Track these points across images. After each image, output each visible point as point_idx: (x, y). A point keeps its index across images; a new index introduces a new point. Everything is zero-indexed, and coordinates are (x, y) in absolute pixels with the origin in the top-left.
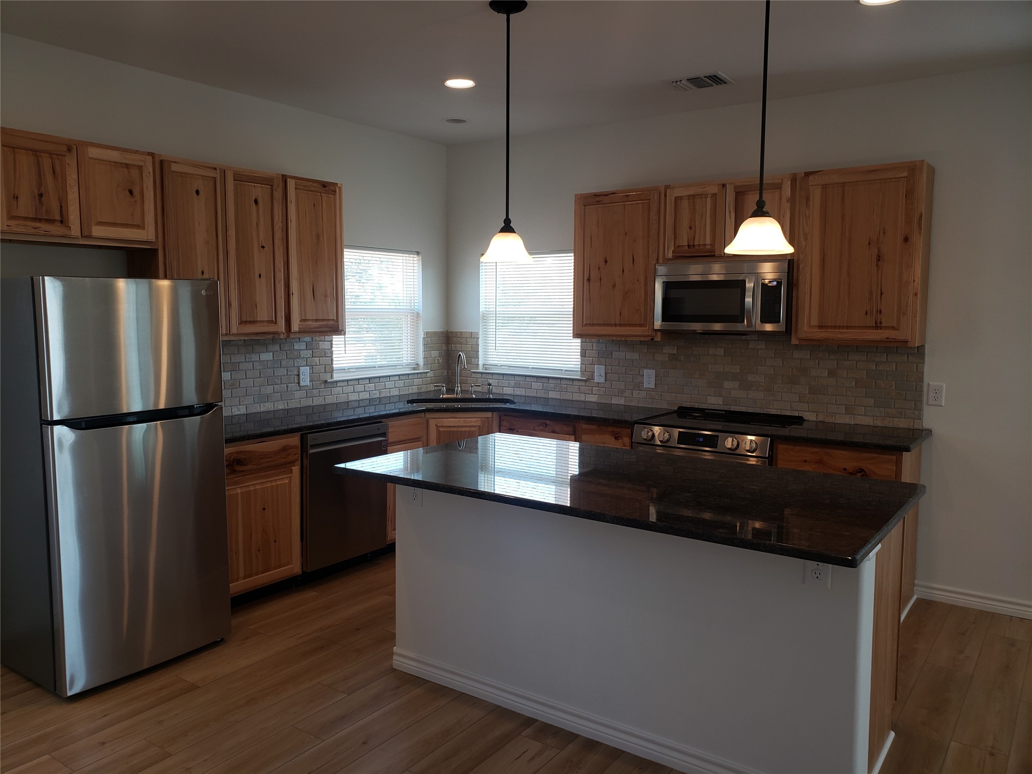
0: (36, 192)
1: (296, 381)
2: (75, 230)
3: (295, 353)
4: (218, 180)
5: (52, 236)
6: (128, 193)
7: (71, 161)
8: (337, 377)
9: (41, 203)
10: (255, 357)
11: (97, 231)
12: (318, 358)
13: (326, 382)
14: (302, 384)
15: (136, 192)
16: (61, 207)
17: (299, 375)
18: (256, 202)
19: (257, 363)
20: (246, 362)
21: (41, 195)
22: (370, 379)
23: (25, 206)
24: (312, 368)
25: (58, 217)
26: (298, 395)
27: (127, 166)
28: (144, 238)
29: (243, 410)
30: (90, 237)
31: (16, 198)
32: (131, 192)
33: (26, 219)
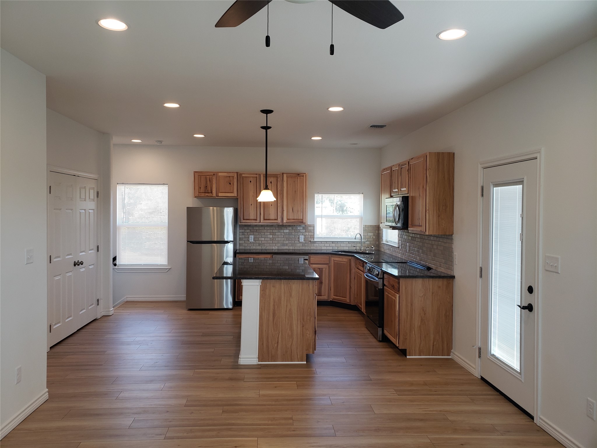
0: (205, 186)
1: (298, 240)
2: (214, 195)
3: (298, 230)
4: (258, 178)
5: (209, 196)
6: (229, 184)
7: (214, 178)
8: (315, 240)
9: (206, 188)
10: (282, 231)
11: (220, 195)
12: (308, 233)
13: (310, 241)
14: (300, 241)
15: (231, 183)
16: (211, 189)
17: (299, 238)
18: (271, 182)
19: (282, 233)
20: (278, 232)
21: (206, 187)
22: (332, 242)
23: (202, 190)
24: (305, 236)
25: (210, 192)
26: (298, 245)
27: (229, 177)
28: (233, 196)
29: (276, 248)
30: (218, 196)
31: (200, 188)
32: (230, 184)
33: (203, 193)
